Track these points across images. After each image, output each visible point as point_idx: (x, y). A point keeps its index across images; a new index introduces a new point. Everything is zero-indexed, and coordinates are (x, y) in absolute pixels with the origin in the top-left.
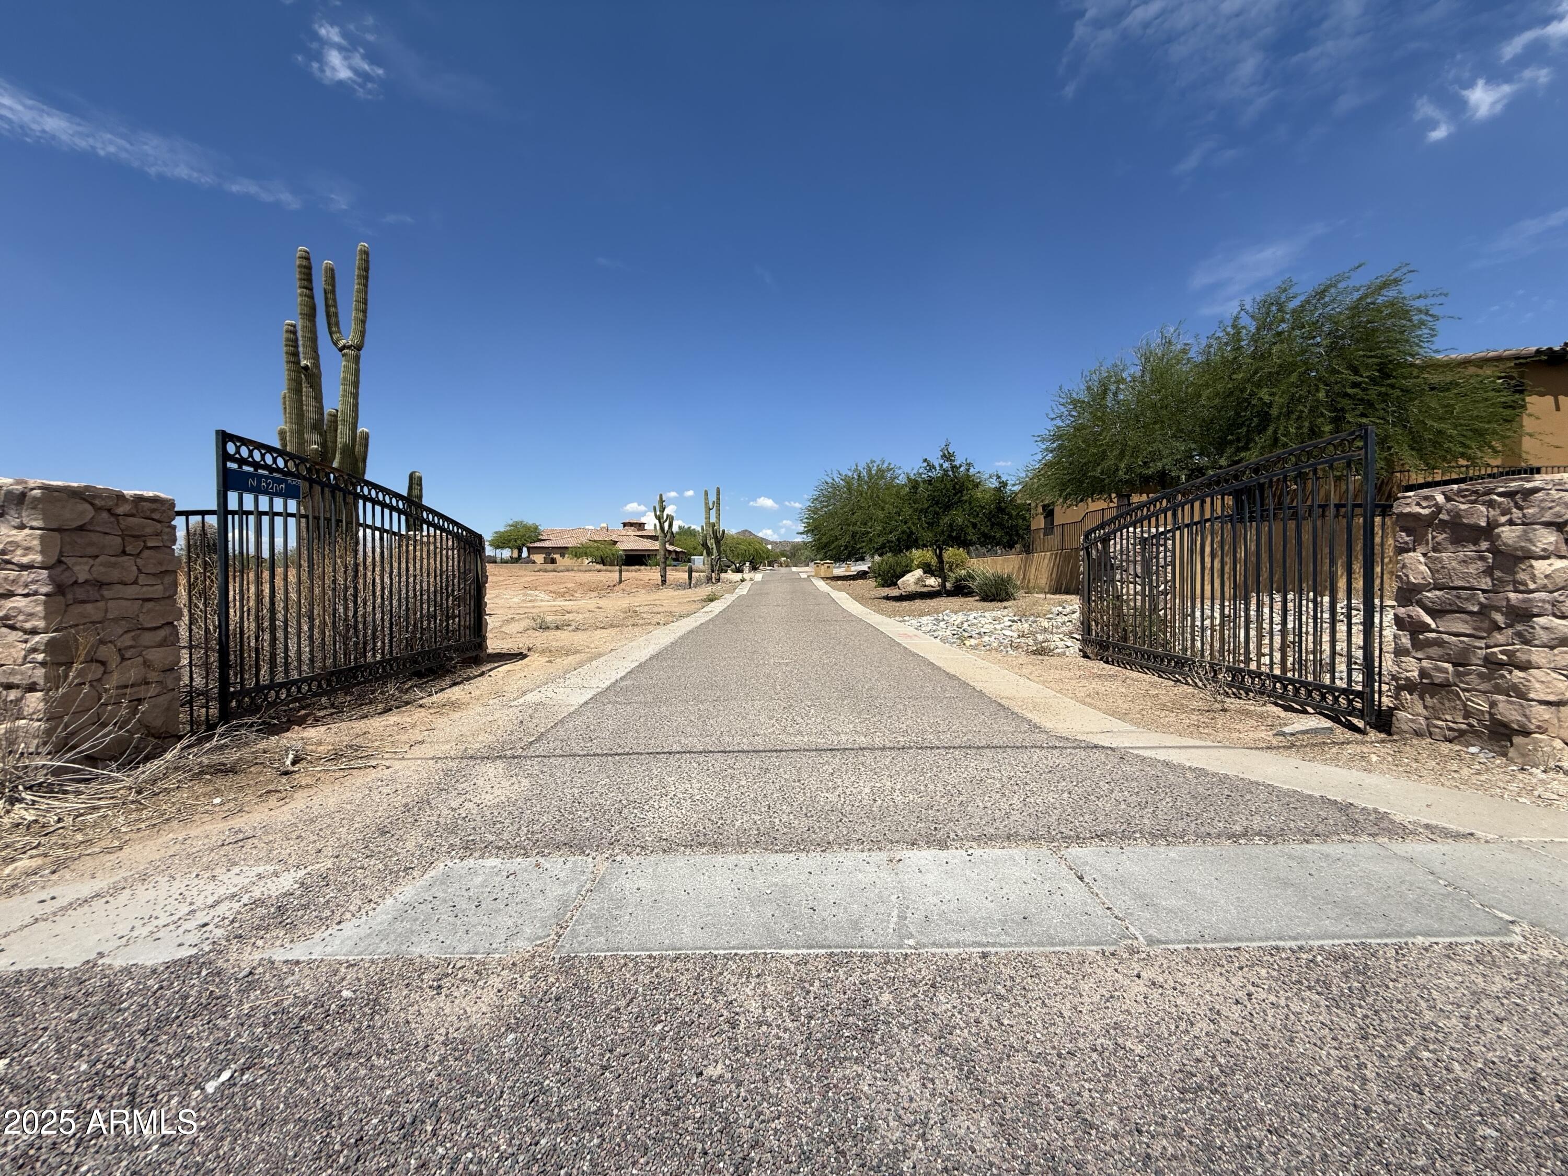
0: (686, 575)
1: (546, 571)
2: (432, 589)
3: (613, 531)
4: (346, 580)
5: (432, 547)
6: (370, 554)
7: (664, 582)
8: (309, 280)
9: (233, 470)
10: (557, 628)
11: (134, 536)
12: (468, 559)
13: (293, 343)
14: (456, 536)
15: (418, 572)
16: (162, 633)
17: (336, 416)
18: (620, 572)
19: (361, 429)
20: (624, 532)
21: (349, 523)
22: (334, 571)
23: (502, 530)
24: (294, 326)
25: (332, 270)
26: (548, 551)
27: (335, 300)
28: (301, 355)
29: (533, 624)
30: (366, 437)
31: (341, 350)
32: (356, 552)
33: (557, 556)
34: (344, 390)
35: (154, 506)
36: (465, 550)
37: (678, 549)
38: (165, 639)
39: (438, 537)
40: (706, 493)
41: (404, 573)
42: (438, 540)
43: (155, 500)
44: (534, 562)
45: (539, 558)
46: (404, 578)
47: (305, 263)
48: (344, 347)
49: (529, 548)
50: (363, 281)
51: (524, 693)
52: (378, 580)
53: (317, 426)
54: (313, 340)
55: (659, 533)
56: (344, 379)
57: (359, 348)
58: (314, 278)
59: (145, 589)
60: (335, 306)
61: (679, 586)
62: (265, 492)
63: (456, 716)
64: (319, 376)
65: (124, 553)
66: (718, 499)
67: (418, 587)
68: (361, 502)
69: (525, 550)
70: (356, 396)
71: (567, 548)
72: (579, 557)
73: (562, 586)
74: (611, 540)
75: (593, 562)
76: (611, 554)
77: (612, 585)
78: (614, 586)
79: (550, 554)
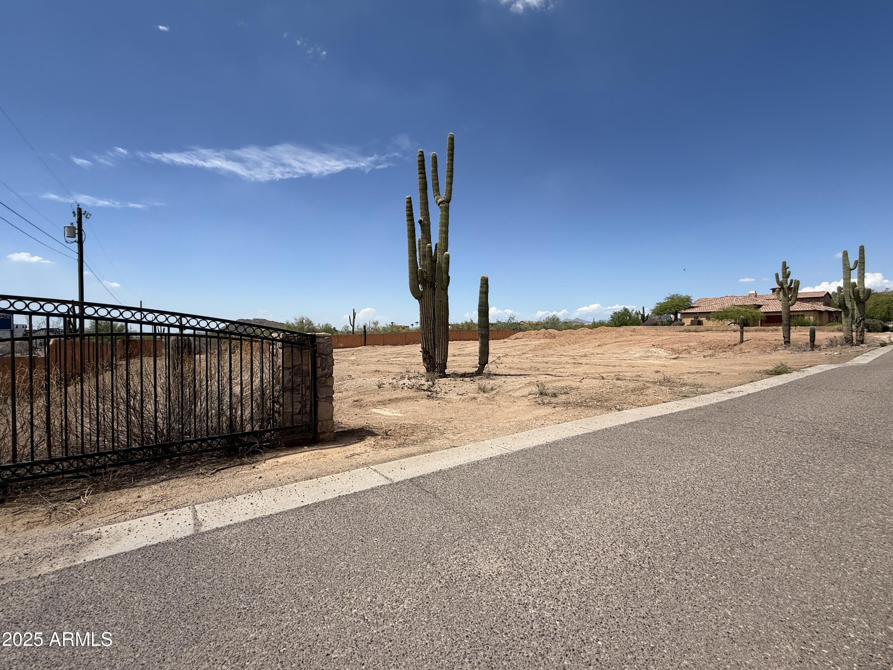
1: (688, 331)
3: (761, 296)
7: (787, 342)
13: (408, 209)
19: (448, 253)
20: (772, 297)
24: (411, 198)
25: (435, 157)
26: (696, 315)
27: (436, 175)
33: (703, 319)
34: (441, 230)
37: (832, 309)
40: (845, 254)
44: (685, 324)
45: (687, 321)
47: (421, 159)
48: (440, 203)
49: (683, 314)
57: (448, 201)
58: (426, 165)
60: (437, 179)
66: (862, 257)
69: (678, 315)
71: (710, 312)
72: (721, 319)
73: (686, 345)
74: (755, 305)
75: (734, 323)
76: (750, 316)
77: (733, 344)
78: (735, 345)
79: (697, 317)
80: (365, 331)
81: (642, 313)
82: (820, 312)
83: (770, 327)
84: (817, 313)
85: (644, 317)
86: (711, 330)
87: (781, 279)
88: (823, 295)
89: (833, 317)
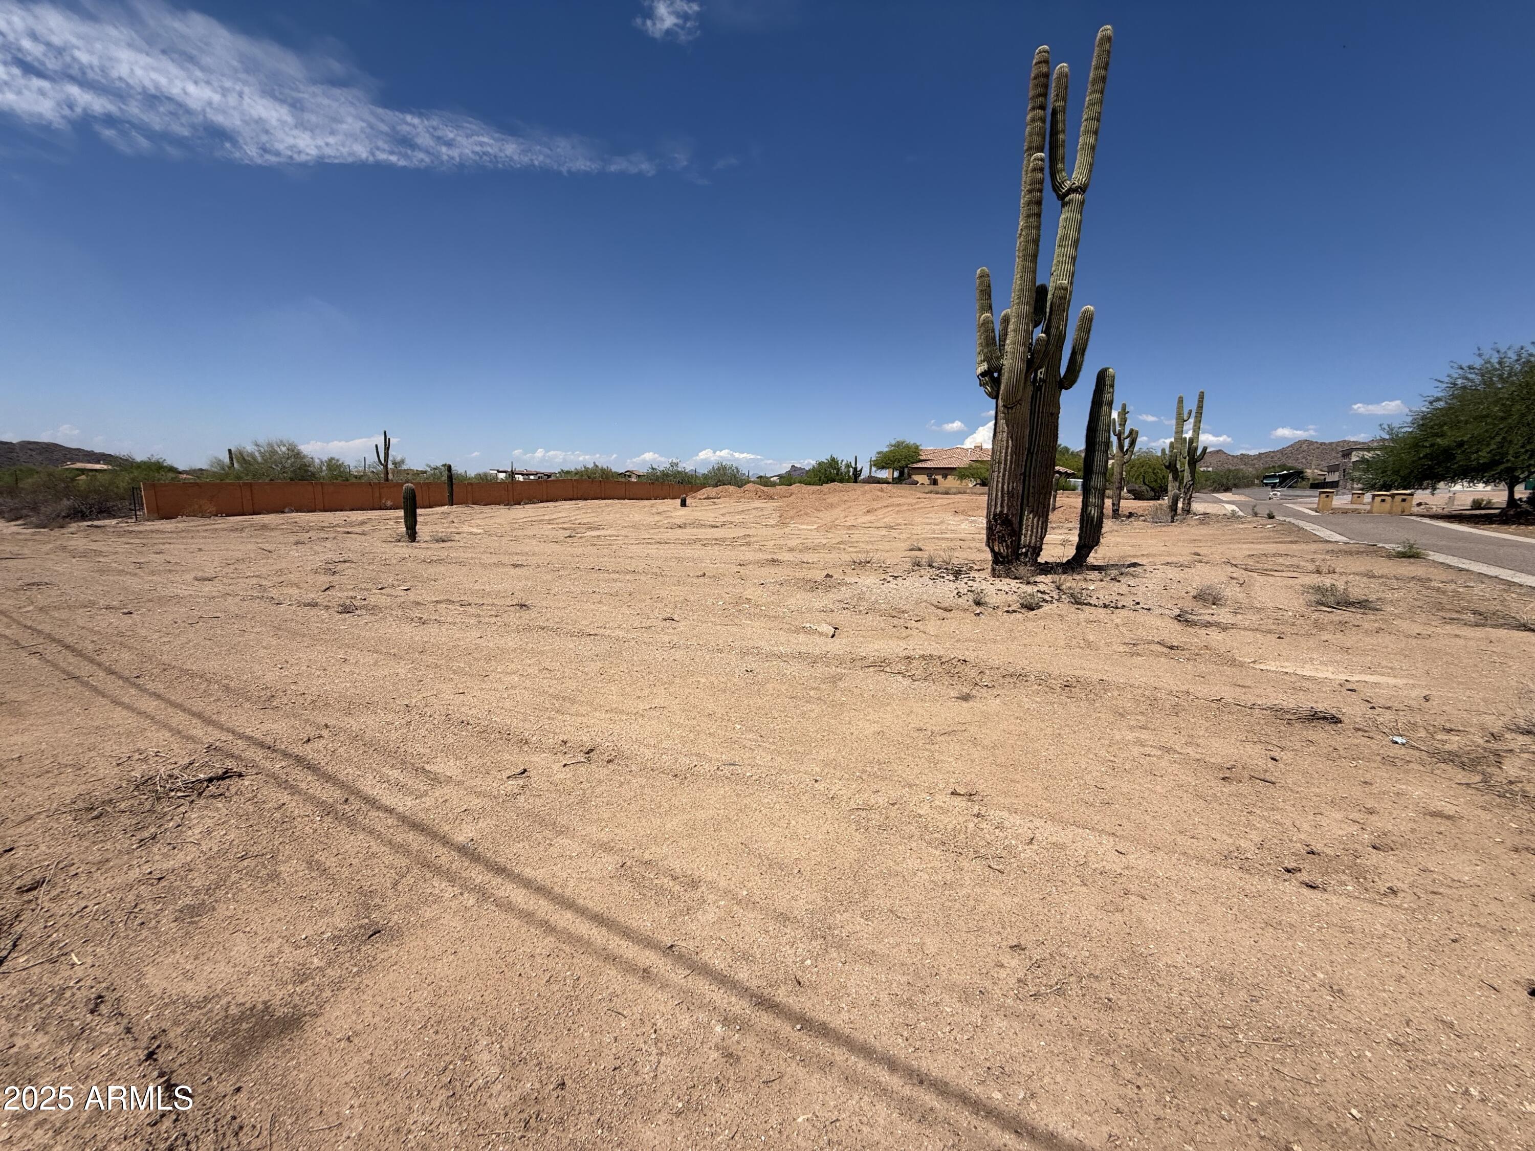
1: (928, 492)
23: (885, 449)
26: (929, 472)
33: (939, 478)
40: (1181, 400)
44: (916, 483)
45: (922, 479)
48: (1070, 191)
49: (911, 469)
66: (1200, 407)
79: (932, 475)
80: (450, 477)
81: (853, 465)
85: (857, 471)
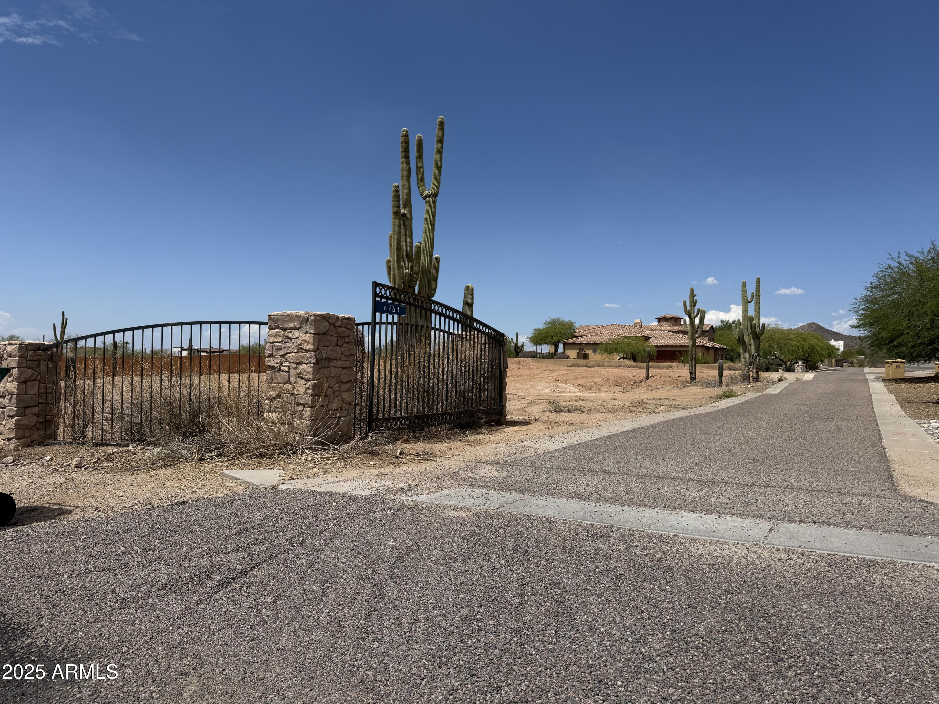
0: (716, 373)
1: (578, 366)
2: (471, 370)
3: (647, 326)
4: (425, 362)
5: (472, 343)
6: (437, 346)
7: (693, 379)
8: (408, 151)
9: (378, 302)
10: (569, 411)
11: (341, 337)
12: (495, 351)
13: (396, 199)
14: (487, 335)
15: (463, 359)
16: (349, 385)
17: (420, 248)
18: (648, 368)
19: (435, 255)
20: (658, 328)
21: (427, 327)
22: (419, 356)
23: (541, 327)
24: (398, 187)
25: (421, 141)
26: (581, 347)
27: (422, 163)
28: (401, 206)
29: (549, 406)
30: (438, 261)
31: (425, 198)
32: (430, 345)
33: (589, 352)
34: (426, 228)
35: (348, 322)
36: (493, 344)
37: (717, 345)
38: (349, 388)
39: (476, 336)
40: (744, 285)
41: (455, 359)
42: (476, 338)
43: (349, 319)
44: (568, 357)
45: (573, 354)
46: (455, 362)
47: (405, 140)
48: (427, 196)
49: (564, 344)
50: (440, 145)
51: (522, 442)
52: (441, 363)
53: (409, 256)
54: (408, 194)
55: (688, 329)
56: (426, 219)
57: (435, 195)
58: (410, 149)
59: (344, 362)
60: (422, 167)
61: (708, 384)
62: (391, 313)
63: (478, 447)
64: (411, 219)
65: (337, 345)
66: (758, 290)
67: (463, 369)
68: (433, 315)
69: (561, 346)
70: (433, 231)
71: (598, 344)
72: (610, 353)
73: (590, 380)
74: (644, 336)
75: (623, 358)
76: (642, 350)
77: (639, 380)
78: (641, 382)
79: (583, 350)
81: (516, 340)
82: (707, 348)
83: (664, 364)
84: (704, 349)
85: (518, 347)
86: (603, 366)
87: (688, 308)
88: (708, 329)
89: (719, 354)
